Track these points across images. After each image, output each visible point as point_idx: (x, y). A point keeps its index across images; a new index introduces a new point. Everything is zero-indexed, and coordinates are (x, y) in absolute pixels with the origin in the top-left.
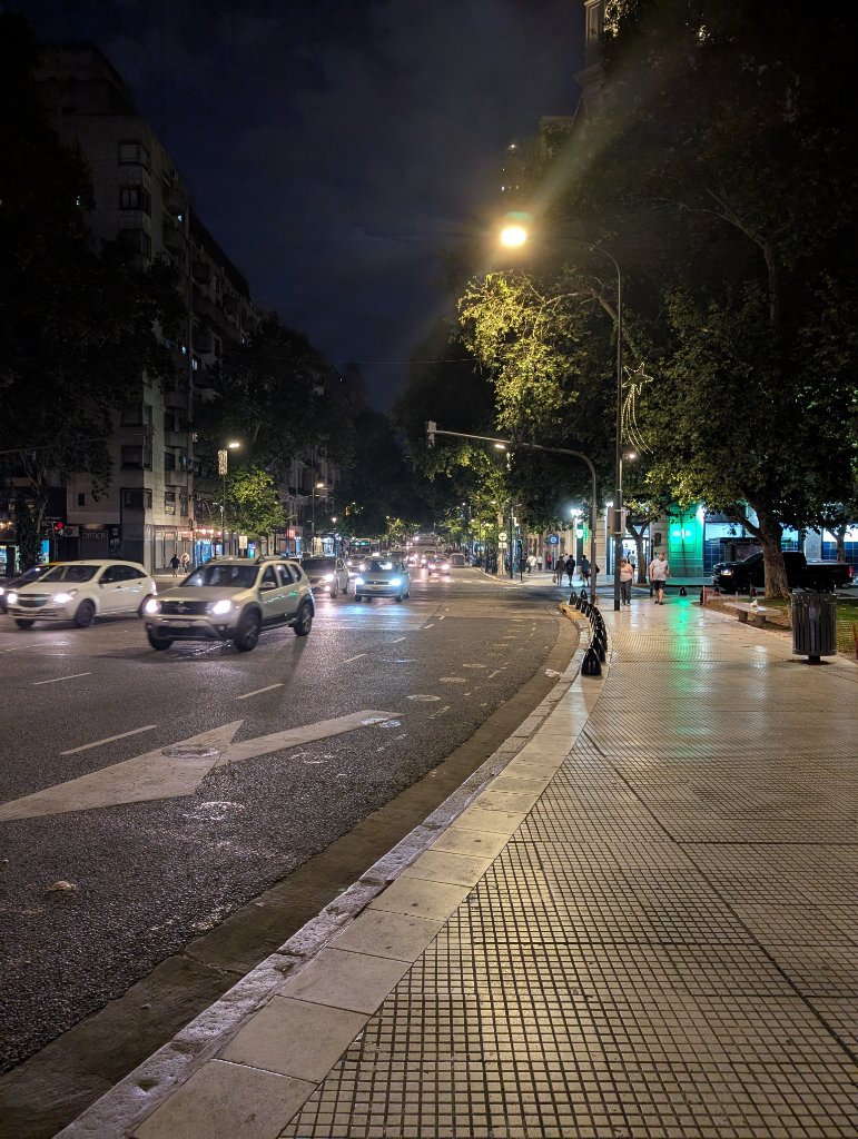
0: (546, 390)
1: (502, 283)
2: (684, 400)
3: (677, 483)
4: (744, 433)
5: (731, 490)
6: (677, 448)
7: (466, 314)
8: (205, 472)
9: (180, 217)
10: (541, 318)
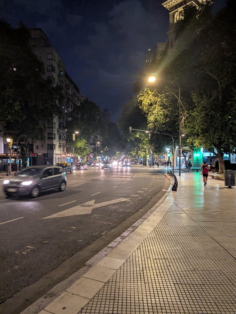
0: (161, 119)
1: (149, 91)
2: (197, 121)
3: (195, 142)
4: (213, 129)
5: (210, 144)
6: (195, 133)
7: (140, 99)
8: (69, 140)
9: (62, 73)
10: (159, 100)
